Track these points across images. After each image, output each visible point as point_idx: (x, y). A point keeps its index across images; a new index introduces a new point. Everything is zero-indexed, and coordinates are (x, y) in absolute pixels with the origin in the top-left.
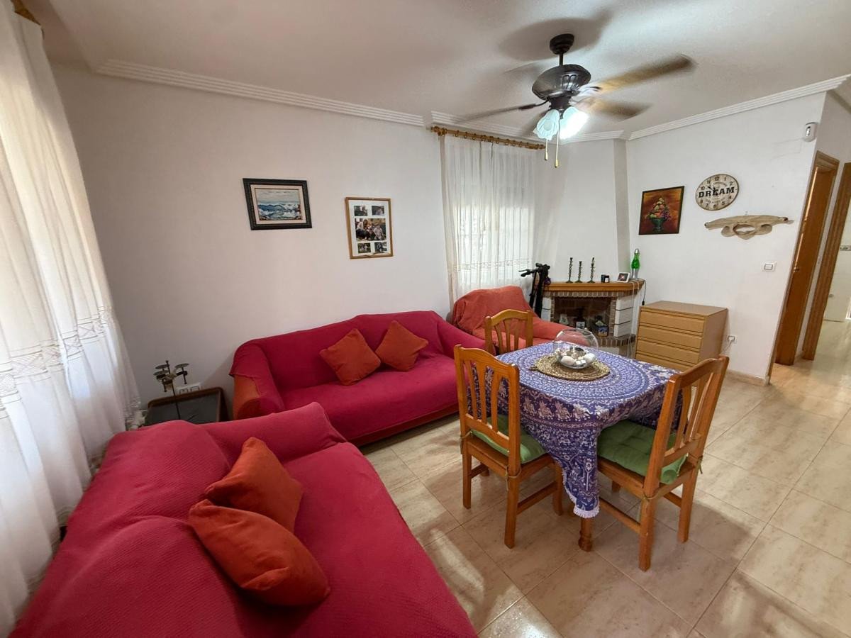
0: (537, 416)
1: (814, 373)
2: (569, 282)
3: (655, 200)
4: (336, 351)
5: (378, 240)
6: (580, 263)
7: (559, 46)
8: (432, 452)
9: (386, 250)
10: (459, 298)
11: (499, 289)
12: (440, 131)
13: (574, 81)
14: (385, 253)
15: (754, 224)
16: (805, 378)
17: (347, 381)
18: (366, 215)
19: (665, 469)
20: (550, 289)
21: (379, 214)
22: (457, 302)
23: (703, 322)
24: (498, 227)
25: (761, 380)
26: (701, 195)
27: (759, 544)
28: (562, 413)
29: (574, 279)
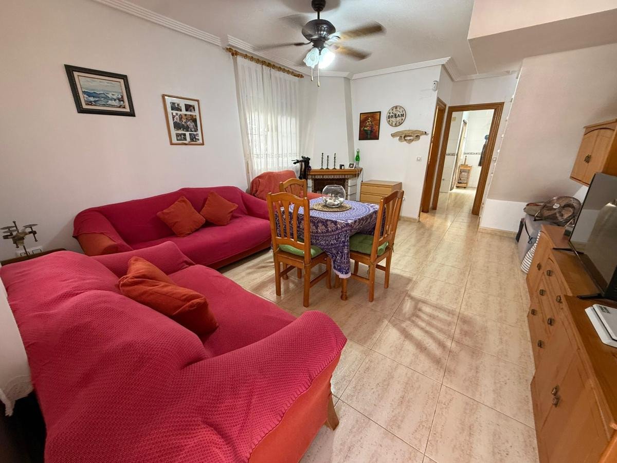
0: (317, 232)
1: (437, 215)
2: (322, 169)
3: (366, 119)
4: (170, 212)
5: (192, 131)
6: (328, 156)
7: (317, 6)
8: (249, 273)
9: (198, 140)
10: (254, 178)
11: (281, 172)
12: (233, 52)
13: (327, 31)
14: (198, 142)
15: (412, 135)
16: (433, 217)
17: (182, 234)
18: (181, 111)
19: (379, 248)
20: (311, 173)
21: (191, 111)
22: (253, 181)
23: (391, 189)
24: (277, 130)
25: (416, 219)
26: (389, 117)
27: (416, 283)
28: (331, 227)
29: (325, 167)
